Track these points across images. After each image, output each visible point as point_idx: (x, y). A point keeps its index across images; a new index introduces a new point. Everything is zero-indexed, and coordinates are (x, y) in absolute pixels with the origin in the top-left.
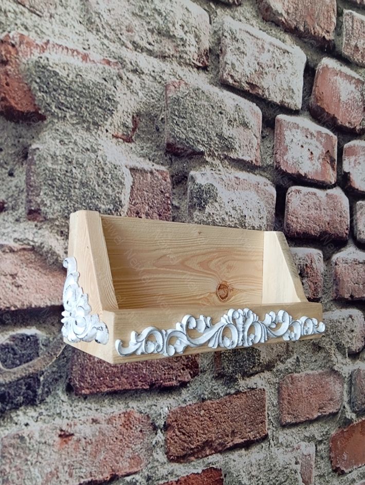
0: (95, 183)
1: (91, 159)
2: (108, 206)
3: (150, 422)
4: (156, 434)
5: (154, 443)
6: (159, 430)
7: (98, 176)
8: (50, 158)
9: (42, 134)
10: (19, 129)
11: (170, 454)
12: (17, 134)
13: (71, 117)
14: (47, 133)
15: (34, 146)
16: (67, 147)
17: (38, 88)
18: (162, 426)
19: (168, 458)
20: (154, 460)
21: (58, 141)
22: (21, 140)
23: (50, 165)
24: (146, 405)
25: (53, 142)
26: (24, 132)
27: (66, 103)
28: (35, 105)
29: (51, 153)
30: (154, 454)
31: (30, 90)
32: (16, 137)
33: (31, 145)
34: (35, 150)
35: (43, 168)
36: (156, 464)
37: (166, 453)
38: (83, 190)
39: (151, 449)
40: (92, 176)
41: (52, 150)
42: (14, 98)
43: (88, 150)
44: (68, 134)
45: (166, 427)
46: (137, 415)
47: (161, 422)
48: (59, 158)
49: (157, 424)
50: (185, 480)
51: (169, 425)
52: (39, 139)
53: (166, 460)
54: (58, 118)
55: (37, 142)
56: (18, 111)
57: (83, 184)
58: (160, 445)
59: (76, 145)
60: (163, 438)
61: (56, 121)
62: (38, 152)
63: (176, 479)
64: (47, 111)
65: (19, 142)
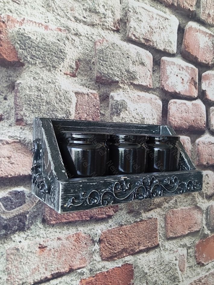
0: (54, 102)
1: (52, 88)
2: (63, 115)
3: (91, 238)
4: (94, 245)
5: (93, 250)
6: (96, 243)
7: (56, 97)
8: (27, 88)
9: (22, 74)
10: (9, 72)
11: (103, 256)
12: (8, 75)
13: (39, 63)
14: (25, 73)
15: (18, 82)
16: (37, 81)
17: (19, 47)
18: (98, 241)
19: (102, 259)
20: (93, 260)
21: (32, 78)
22: (10, 78)
23: (28, 92)
24: (88, 229)
25: (29, 79)
26: (12, 73)
27: (36, 55)
28: (18, 57)
29: (28, 85)
30: (94, 257)
31: (14, 48)
32: (8, 76)
33: (16, 81)
34: (19, 84)
35: (24, 94)
36: (95, 262)
37: (101, 256)
38: (48, 106)
39: (92, 254)
40: (53, 98)
41: (29, 83)
42: (5, 54)
43: (50, 82)
44: (38, 73)
45: (100, 241)
46: (83, 235)
47: (97, 239)
48: (33, 88)
49: (95, 240)
50: (112, 271)
51: (102, 240)
52: (21, 77)
53: (100, 260)
54: (32, 64)
55: (20, 79)
56: (8, 61)
57: (47, 103)
58: (96, 252)
59: (43, 80)
60: (99, 247)
61: (30, 66)
62: (20, 85)
63: (107, 270)
64: (25, 60)
65: (9, 79)
